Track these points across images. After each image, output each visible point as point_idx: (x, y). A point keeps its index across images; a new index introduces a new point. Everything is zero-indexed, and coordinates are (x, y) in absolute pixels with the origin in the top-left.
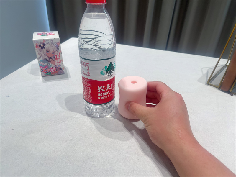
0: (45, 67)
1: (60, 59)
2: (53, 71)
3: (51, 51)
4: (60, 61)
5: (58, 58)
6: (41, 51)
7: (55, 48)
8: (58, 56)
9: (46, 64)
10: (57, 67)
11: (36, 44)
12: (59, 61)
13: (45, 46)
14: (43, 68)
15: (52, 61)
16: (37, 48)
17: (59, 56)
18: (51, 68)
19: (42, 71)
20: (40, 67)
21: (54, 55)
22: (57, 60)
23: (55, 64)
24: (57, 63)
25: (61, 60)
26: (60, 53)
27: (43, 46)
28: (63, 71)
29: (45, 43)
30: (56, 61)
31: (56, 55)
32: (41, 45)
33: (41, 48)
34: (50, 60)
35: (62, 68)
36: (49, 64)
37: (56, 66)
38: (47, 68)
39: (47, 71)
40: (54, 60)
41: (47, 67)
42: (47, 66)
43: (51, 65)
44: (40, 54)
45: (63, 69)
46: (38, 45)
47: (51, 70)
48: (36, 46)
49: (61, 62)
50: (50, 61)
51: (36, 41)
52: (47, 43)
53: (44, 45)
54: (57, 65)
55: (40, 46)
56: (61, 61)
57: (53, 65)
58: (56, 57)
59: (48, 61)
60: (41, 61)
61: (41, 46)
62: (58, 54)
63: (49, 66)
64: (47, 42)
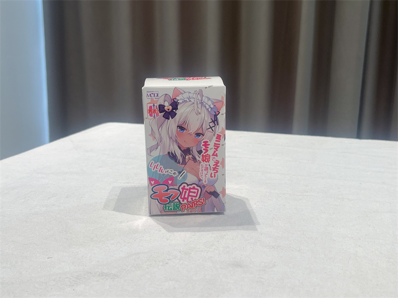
0: (165, 183)
1: (217, 158)
2: (190, 199)
3: (193, 128)
4: (217, 163)
5: (210, 152)
6: (161, 126)
7: (208, 119)
8: (211, 145)
9: (171, 172)
10: (204, 186)
11: (149, 101)
12: (212, 163)
13: (176, 109)
14: (157, 183)
15: (191, 162)
16: (151, 115)
17: (217, 147)
18: (183, 189)
19: (154, 196)
20: (150, 179)
21: (200, 142)
22: (206, 159)
23: (197, 176)
24: (205, 172)
25: (220, 161)
26: (219, 137)
27: (171, 108)
28: (220, 201)
29: (179, 98)
30: (203, 163)
31: (206, 144)
32: (166, 104)
33: (163, 114)
34: (184, 159)
35: (219, 191)
36: (180, 173)
37: (200, 180)
38: (172, 184)
39: (169, 198)
40: (199, 158)
41: (170, 182)
42: (172, 178)
43: (185, 178)
44: (157, 136)
45: (221, 196)
46: (157, 105)
47: (181, 194)
48: (151, 107)
49: (220, 168)
50: (184, 163)
51: (153, 93)
52: (185, 101)
53: (175, 105)
54: (205, 178)
55: (161, 108)
56: (218, 166)
57: (191, 179)
58: (207, 151)
59: (179, 163)
60: (156, 160)
61: (166, 108)
62: (214, 138)
63: (180, 178)
64: (185, 96)
